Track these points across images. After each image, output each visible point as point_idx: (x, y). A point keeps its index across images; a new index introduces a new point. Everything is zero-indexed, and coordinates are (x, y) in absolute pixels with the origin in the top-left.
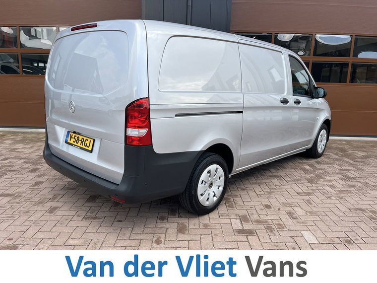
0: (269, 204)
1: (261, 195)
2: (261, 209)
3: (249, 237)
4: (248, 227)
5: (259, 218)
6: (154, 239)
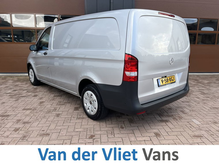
2: (167, 110)
3: (167, 123)
4: (164, 118)
6: (120, 127)
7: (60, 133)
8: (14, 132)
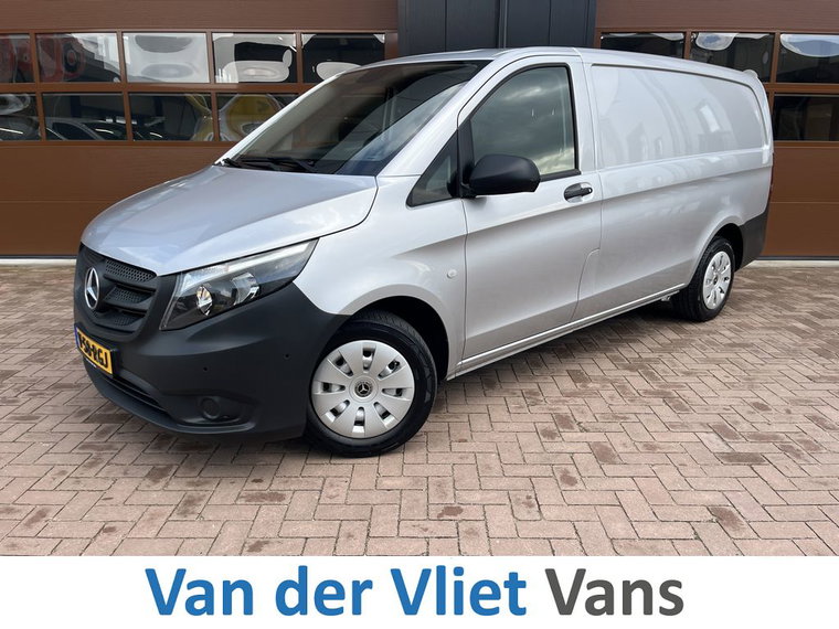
0: (761, 401)
1: (733, 384)
2: (750, 412)
3: (756, 467)
4: (742, 447)
5: (754, 430)
6: (558, 476)
7: (321, 491)
8: (148, 482)
